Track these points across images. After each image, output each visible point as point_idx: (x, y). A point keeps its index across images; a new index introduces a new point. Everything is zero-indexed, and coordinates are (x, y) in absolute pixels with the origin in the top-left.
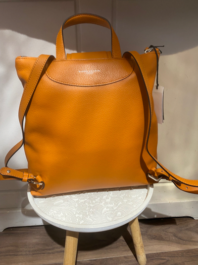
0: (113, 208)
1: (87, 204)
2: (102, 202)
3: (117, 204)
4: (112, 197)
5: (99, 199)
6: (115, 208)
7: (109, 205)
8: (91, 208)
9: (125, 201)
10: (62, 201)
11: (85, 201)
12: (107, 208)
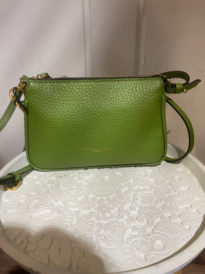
0: (145, 231)
1: (94, 219)
2: (122, 217)
3: (152, 222)
4: (141, 208)
5: (117, 209)
6: (149, 230)
7: (137, 224)
8: (102, 227)
9: (167, 215)
10: (49, 211)
11: (91, 213)
12: (134, 228)
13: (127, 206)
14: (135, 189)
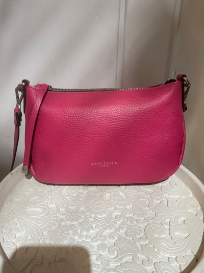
13: (108, 231)
14: (127, 216)
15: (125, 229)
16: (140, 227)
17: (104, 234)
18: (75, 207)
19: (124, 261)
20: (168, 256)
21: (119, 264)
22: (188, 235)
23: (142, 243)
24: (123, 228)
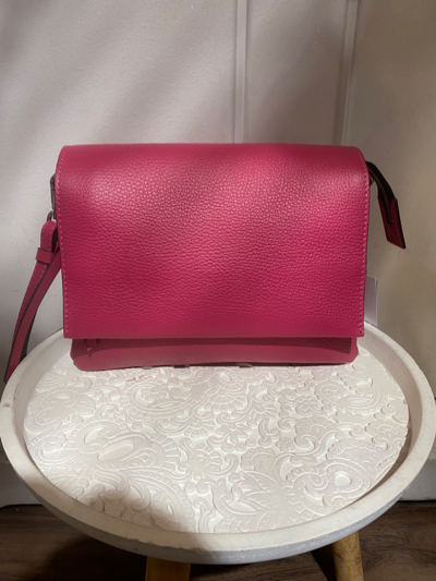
0: (315, 460)
2: (269, 439)
3: (323, 443)
4: (299, 422)
5: (254, 427)
6: (321, 457)
7: (297, 449)
8: (236, 462)
9: (346, 429)
10: (129, 444)
11: (211, 439)
12: (294, 457)
13: (273, 422)
14: (279, 390)
15: (293, 409)
16: (308, 397)
17: (270, 427)
18: (187, 413)
19: (328, 445)
20: (372, 413)
21: (326, 452)
22: (370, 380)
23: (329, 414)
24: (289, 408)
